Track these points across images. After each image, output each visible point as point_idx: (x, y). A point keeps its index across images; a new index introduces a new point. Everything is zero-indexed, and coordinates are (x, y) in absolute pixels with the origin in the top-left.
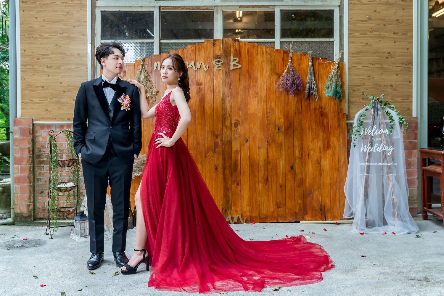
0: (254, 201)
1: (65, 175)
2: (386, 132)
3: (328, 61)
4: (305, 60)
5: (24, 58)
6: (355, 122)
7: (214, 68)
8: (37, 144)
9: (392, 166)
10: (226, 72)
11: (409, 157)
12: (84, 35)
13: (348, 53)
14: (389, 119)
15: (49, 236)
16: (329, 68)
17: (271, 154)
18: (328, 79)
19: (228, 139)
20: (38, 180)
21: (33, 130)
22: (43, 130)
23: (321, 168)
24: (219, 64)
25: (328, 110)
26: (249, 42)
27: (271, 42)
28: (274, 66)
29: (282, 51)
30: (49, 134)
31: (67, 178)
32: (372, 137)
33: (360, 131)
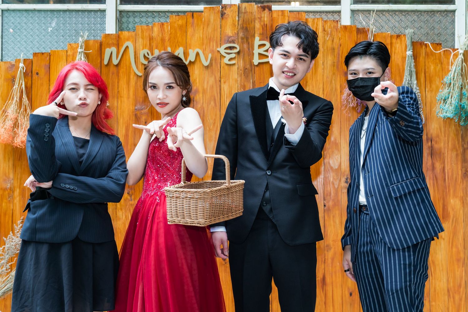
3: (444, 48)
4: (399, 47)
7: (222, 61)
10: (245, 69)
16: (445, 62)
18: (444, 83)
24: (232, 53)
25: (444, 144)
26: (289, 12)
27: (333, 12)
28: (339, 57)
29: (354, 29)
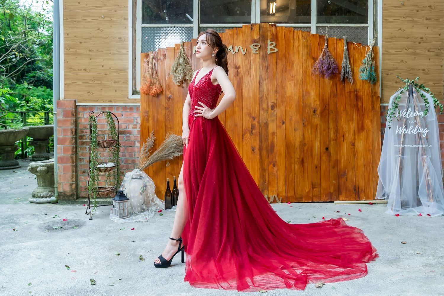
0: (290, 181)
1: (107, 155)
2: (421, 115)
3: (363, 45)
4: (340, 45)
5: (67, 41)
6: (390, 105)
7: (252, 52)
8: (79, 125)
9: (426, 147)
10: (263, 56)
12: (125, 19)
13: (382, 38)
14: (424, 101)
15: (89, 216)
16: (363, 53)
17: (306, 136)
18: (363, 63)
19: (265, 122)
20: (81, 160)
21: (76, 112)
22: (85, 112)
23: (355, 150)
24: (256, 48)
25: (363, 93)
26: (285, 27)
27: (307, 28)
28: (310, 50)
29: (318, 36)
30: (89, 115)
31: (109, 158)
32: (406, 120)
33: (395, 113)
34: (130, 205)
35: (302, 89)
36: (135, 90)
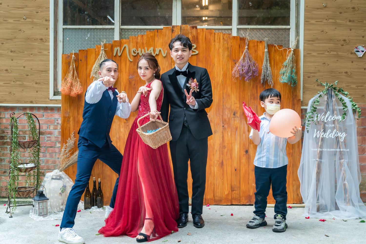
0: (209, 184)
1: (28, 155)
2: (339, 119)
3: (284, 48)
4: (261, 47)
6: (309, 108)
8: (1, 125)
9: (344, 151)
11: (363, 143)
12: (46, 20)
13: (304, 40)
14: (343, 105)
15: (9, 215)
16: (284, 55)
17: (226, 138)
18: (283, 65)
20: (1, 160)
22: (7, 112)
26: (206, 29)
27: (228, 29)
28: (231, 52)
29: (238, 38)
30: (10, 116)
31: (29, 158)
32: (325, 123)
33: (313, 117)
34: (49, 206)
35: (222, 91)
36: (56, 91)
